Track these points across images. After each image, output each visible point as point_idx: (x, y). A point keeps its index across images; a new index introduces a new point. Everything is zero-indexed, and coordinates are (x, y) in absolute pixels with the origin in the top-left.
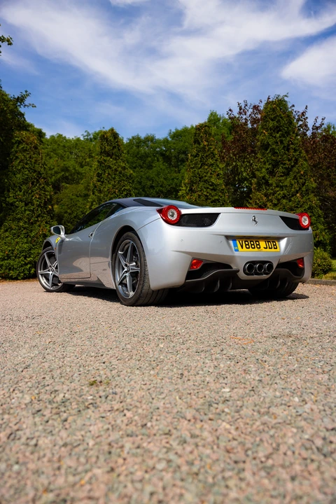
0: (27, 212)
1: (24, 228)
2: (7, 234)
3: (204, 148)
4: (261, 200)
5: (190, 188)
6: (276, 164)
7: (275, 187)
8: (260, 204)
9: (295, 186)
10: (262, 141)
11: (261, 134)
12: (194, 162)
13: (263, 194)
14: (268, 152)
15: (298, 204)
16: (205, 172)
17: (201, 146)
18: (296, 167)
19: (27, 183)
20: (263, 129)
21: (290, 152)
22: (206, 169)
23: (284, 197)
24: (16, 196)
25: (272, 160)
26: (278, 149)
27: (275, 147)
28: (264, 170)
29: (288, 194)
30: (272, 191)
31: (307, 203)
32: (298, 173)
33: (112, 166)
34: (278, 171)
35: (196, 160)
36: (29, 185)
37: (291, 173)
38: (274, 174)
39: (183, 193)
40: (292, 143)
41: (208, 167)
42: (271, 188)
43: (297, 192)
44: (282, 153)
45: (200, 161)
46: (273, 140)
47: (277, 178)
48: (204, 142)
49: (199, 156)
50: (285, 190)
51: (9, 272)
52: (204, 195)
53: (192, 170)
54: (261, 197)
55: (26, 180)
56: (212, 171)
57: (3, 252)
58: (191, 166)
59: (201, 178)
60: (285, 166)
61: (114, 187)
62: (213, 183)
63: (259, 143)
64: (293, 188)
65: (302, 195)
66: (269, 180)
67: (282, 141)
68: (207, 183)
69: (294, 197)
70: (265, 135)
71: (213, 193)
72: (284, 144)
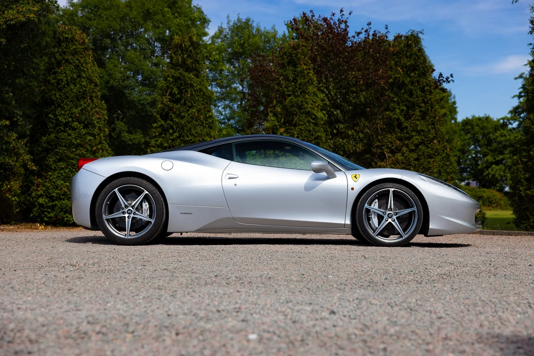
0: (89, 138)
2: (62, 165)
3: (302, 72)
4: (395, 145)
5: (285, 119)
6: (412, 106)
7: (412, 131)
8: (393, 148)
9: (433, 131)
10: (395, 78)
11: (396, 72)
12: (290, 89)
13: (396, 137)
14: (402, 91)
15: (436, 152)
16: (306, 103)
17: (299, 69)
18: (431, 111)
19: (84, 98)
20: (396, 66)
21: (426, 94)
22: (307, 99)
23: (422, 143)
24: (71, 114)
25: (408, 101)
26: (415, 91)
27: (412, 87)
28: (398, 111)
29: (426, 140)
30: (408, 136)
31: (443, 151)
32: (435, 118)
33: (195, 85)
34: (414, 114)
35: (292, 85)
36: (87, 101)
37: (428, 117)
38: (408, 117)
39: (273, 125)
40: (427, 85)
41: (309, 96)
42: (405, 131)
43: (434, 138)
44: (418, 95)
45: (300, 89)
46: (408, 79)
47: (414, 122)
48: (303, 65)
49: (297, 82)
50: (423, 135)
51: (65, 216)
52: (307, 129)
53: (290, 98)
54: (394, 141)
55: (84, 93)
56: (313, 101)
57: (59, 188)
58: (287, 93)
59: (301, 109)
60: (422, 109)
61: (198, 112)
62: (316, 116)
63: (391, 80)
64: (430, 134)
65: (439, 142)
66: (403, 123)
67: (418, 81)
68: (309, 116)
69: (432, 144)
70: (400, 73)
71: (317, 128)
72: (420, 85)
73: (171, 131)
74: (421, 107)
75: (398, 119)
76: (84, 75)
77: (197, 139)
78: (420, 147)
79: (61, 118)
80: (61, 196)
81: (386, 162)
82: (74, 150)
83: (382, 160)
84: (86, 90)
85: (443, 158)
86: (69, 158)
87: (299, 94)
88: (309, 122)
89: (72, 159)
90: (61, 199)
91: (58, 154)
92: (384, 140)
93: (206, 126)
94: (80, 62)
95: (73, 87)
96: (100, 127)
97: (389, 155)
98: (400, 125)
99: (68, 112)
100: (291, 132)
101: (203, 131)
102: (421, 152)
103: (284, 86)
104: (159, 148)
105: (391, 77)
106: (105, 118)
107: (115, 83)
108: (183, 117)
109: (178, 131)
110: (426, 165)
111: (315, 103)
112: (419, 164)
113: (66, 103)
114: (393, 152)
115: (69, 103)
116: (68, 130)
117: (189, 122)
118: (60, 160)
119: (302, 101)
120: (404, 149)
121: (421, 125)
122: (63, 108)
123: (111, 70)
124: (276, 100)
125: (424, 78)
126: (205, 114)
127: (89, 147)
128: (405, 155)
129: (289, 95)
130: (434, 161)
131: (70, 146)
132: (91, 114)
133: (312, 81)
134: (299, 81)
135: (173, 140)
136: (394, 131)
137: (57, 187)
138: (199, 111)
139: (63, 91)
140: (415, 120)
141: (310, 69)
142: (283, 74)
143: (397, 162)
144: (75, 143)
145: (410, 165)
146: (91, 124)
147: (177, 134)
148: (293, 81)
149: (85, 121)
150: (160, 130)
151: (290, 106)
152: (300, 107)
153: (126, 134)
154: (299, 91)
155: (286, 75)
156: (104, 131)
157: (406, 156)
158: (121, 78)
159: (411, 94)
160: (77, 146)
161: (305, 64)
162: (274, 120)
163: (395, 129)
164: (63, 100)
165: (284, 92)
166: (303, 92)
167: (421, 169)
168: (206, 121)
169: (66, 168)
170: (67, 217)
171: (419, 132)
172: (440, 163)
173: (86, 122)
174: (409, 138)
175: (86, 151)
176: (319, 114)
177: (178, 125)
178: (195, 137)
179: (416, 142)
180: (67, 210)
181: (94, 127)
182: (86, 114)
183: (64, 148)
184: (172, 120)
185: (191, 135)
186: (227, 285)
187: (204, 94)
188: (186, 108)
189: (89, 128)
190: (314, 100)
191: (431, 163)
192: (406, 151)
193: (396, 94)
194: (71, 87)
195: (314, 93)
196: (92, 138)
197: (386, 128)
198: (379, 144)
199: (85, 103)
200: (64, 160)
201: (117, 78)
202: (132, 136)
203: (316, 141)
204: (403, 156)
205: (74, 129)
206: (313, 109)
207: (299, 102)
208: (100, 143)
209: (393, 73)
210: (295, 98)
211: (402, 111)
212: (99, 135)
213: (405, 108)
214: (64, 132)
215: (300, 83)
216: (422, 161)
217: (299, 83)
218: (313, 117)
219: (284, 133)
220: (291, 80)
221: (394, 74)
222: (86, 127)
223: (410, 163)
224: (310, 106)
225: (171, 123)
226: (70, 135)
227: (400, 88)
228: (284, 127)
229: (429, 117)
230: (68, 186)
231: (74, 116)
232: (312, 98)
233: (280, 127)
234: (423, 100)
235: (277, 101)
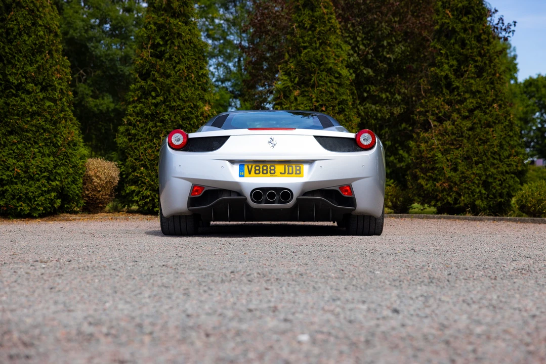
0: (48, 103)
1: (45, 130)
2: (14, 138)
3: (321, 17)
4: (442, 110)
5: (300, 79)
6: (464, 60)
7: (465, 92)
8: (440, 115)
9: (492, 93)
10: (443, 25)
11: (444, 16)
12: (306, 39)
13: (444, 101)
14: (452, 41)
15: (496, 119)
16: (327, 57)
17: (317, 14)
18: (490, 66)
19: (41, 52)
20: (444, 7)
21: (483, 45)
22: (329, 51)
23: (479, 107)
24: (24, 73)
25: (460, 54)
26: (468, 40)
27: (465, 36)
28: (446, 67)
29: (484, 103)
30: (459, 98)
31: (506, 117)
32: (494, 75)
33: (183, 34)
34: (467, 71)
35: (309, 35)
36: (45, 56)
37: (485, 74)
38: (459, 73)
39: (286, 85)
40: (484, 33)
41: (331, 48)
42: (456, 93)
43: (493, 101)
44: (473, 46)
45: (319, 39)
46: (460, 25)
47: (467, 80)
48: (322, 8)
49: (315, 30)
50: (480, 98)
51: (18, 205)
52: (328, 92)
53: (306, 51)
54: (441, 105)
55: (41, 46)
56: (335, 55)
57: (10, 169)
58: (303, 44)
59: (321, 65)
60: (477, 64)
61: (188, 70)
62: (340, 74)
63: (437, 27)
64: (488, 96)
65: (500, 106)
66: (454, 81)
67: (472, 28)
68: (331, 74)
69: (490, 109)
70: (449, 17)
71: (342, 90)
72: (475, 32)
73: (153, 94)
74: (476, 61)
75: (446, 77)
76: (40, 23)
77: (188, 104)
78: (476, 112)
79: (11, 79)
80: (13, 179)
81: (432, 132)
82: (29, 119)
83: (426, 131)
84: (43, 42)
85: (505, 127)
86: (22, 129)
87: (318, 45)
88: (331, 81)
89: (27, 131)
90: (12, 183)
91: (8, 125)
92: (428, 104)
93: (198, 88)
94: (35, 5)
95: (27, 38)
96: (61, 89)
97: (436, 123)
98: (449, 85)
99: (20, 70)
100: (308, 95)
101: (194, 94)
102: (476, 118)
103: (298, 36)
104: (138, 117)
105: (438, 23)
106: (68, 78)
107: (76, 33)
108: (168, 76)
109: (163, 95)
110: (483, 136)
111: (338, 57)
112: (475, 135)
113: (18, 58)
114: (440, 120)
115: (21, 59)
116: (20, 94)
117: (176, 82)
118: (11, 133)
119: (322, 55)
120: (455, 115)
121: (477, 84)
122: (14, 66)
123: (70, 17)
124: (288, 53)
125: (481, 23)
126: (197, 72)
127: (48, 116)
128: (456, 123)
129: (305, 48)
130: (493, 131)
131: (24, 114)
132: (50, 72)
133: (334, 29)
134: (318, 29)
135: (156, 105)
136: (441, 92)
137: (8, 168)
138: (188, 68)
139: (14, 44)
140: (468, 78)
141: (331, 14)
142: (297, 20)
143: (445, 132)
144: (30, 110)
145: (462, 136)
146: (51, 86)
147: (161, 98)
148: (310, 29)
149: (42, 83)
150: (139, 93)
151: (306, 61)
152: (319, 63)
153: (91, 99)
154: (318, 42)
155: (302, 21)
156: (68, 94)
157: (457, 125)
158: (83, 27)
159: (463, 45)
160: (33, 115)
161: (325, 7)
162: (286, 80)
163: (442, 89)
164: (15, 54)
165: (300, 44)
166: (324, 43)
167: (477, 141)
168: (198, 81)
169: (19, 142)
170: (21, 206)
171: (474, 94)
172: (501, 133)
173: (44, 84)
174: (461, 102)
175: (45, 121)
176: (344, 71)
177: (162, 86)
178: (184, 101)
179: (471, 106)
180: (21, 197)
181: (55, 89)
182: (44, 73)
183: (16, 117)
184: (154, 80)
185: (179, 99)
186: (249, 283)
187: (195, 46)
188: (172, 64)
189: (48, 91)
190: (337, 53)
191: (490, 133)
192: (458, 118)
193: (444, 45)
194: (24, 38)
195: (337, 45)
196: (52, 104)
197: (431, 89)
198: (422, 109)
199: (42, 59)
200: (17, 133)
201: (78, 27)
202: (97, 101)
203: (340, 106)
204: (453, 124)
205: (29, 93)
206: (336, 64)
207: (318, 56)
208: (62, 110)
209: (440, 17)
210: (313, 50)
211: (452, 66)
212: (61, 100)
213: (455, 63)
214: (16, 96)
215: (319, 31)
216: (478, 130)
217: (317, 31)
218: (337, 75)
219: (299, 96)
220: (308, 27)
221: (442, 19)
222: (44, 89)
223: (462, 133)
224: (332, 61)
225: (154, 84)
226: (23, 100)
227: (448, 37)
228: (299, 89)
229: (487, 73)
230: (21, 167)
231: (28, 75)
232: (335, 50)
233: (294, 89)
234: (480, 52)
235: (289, 55)
